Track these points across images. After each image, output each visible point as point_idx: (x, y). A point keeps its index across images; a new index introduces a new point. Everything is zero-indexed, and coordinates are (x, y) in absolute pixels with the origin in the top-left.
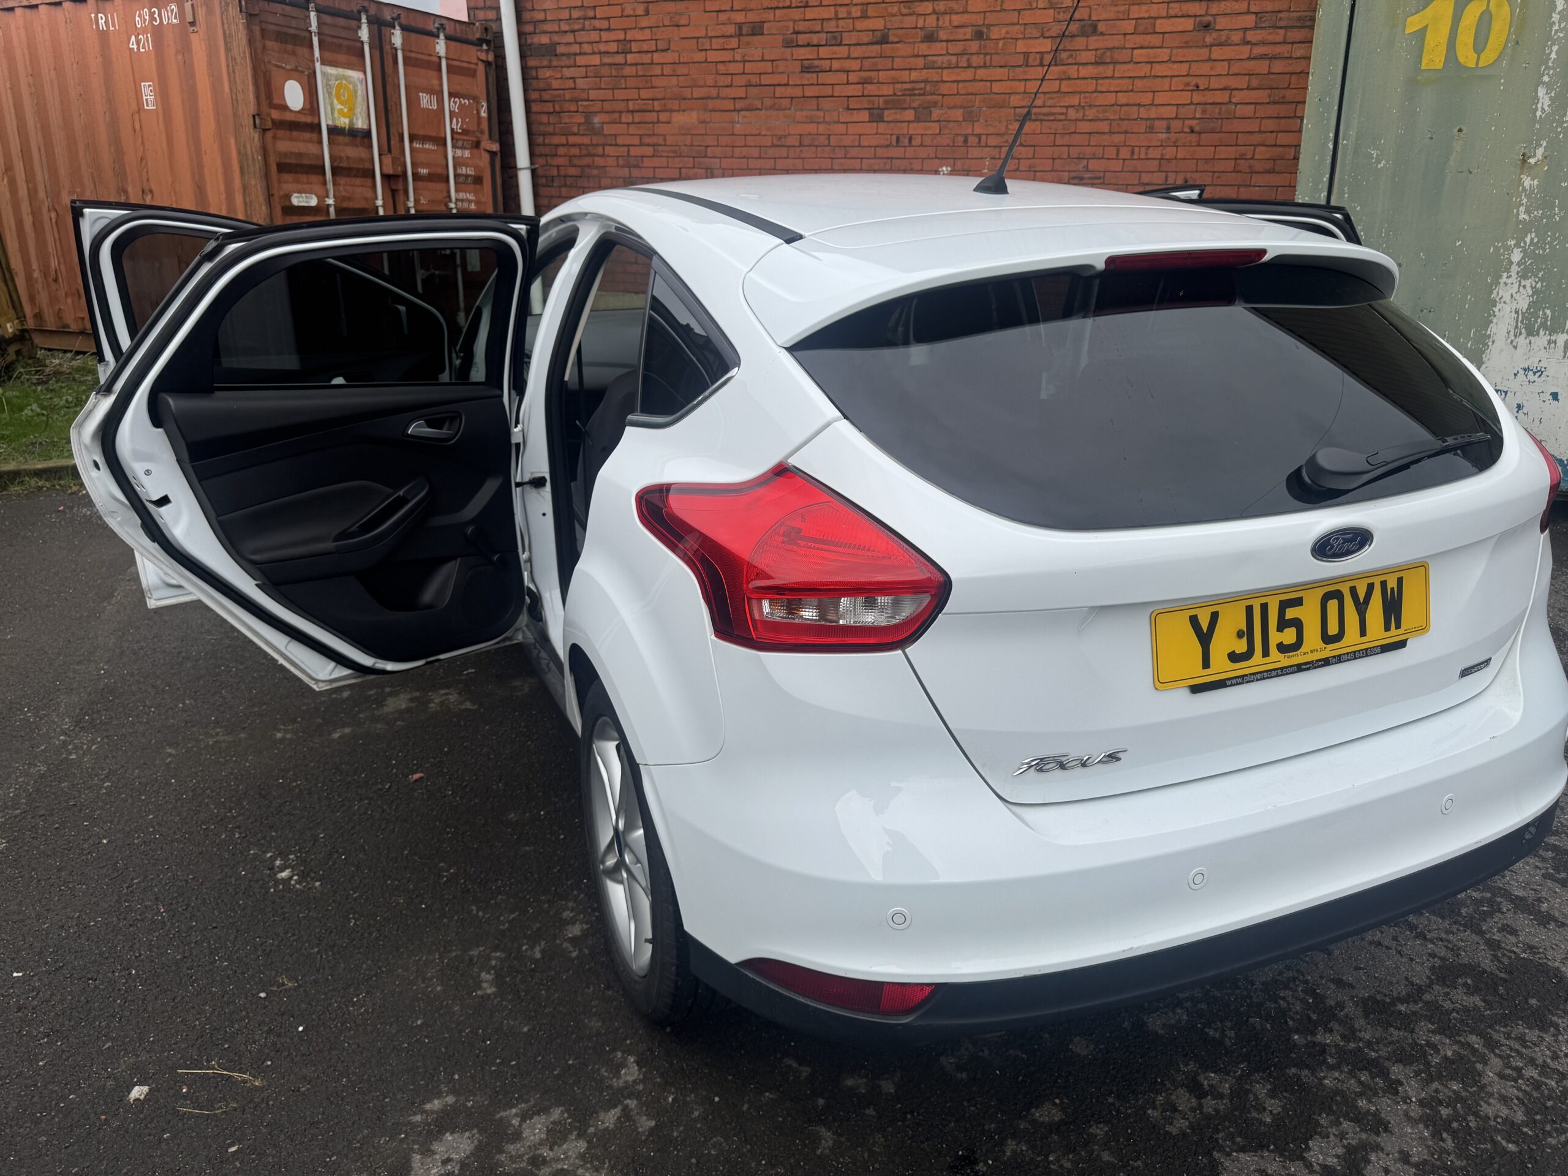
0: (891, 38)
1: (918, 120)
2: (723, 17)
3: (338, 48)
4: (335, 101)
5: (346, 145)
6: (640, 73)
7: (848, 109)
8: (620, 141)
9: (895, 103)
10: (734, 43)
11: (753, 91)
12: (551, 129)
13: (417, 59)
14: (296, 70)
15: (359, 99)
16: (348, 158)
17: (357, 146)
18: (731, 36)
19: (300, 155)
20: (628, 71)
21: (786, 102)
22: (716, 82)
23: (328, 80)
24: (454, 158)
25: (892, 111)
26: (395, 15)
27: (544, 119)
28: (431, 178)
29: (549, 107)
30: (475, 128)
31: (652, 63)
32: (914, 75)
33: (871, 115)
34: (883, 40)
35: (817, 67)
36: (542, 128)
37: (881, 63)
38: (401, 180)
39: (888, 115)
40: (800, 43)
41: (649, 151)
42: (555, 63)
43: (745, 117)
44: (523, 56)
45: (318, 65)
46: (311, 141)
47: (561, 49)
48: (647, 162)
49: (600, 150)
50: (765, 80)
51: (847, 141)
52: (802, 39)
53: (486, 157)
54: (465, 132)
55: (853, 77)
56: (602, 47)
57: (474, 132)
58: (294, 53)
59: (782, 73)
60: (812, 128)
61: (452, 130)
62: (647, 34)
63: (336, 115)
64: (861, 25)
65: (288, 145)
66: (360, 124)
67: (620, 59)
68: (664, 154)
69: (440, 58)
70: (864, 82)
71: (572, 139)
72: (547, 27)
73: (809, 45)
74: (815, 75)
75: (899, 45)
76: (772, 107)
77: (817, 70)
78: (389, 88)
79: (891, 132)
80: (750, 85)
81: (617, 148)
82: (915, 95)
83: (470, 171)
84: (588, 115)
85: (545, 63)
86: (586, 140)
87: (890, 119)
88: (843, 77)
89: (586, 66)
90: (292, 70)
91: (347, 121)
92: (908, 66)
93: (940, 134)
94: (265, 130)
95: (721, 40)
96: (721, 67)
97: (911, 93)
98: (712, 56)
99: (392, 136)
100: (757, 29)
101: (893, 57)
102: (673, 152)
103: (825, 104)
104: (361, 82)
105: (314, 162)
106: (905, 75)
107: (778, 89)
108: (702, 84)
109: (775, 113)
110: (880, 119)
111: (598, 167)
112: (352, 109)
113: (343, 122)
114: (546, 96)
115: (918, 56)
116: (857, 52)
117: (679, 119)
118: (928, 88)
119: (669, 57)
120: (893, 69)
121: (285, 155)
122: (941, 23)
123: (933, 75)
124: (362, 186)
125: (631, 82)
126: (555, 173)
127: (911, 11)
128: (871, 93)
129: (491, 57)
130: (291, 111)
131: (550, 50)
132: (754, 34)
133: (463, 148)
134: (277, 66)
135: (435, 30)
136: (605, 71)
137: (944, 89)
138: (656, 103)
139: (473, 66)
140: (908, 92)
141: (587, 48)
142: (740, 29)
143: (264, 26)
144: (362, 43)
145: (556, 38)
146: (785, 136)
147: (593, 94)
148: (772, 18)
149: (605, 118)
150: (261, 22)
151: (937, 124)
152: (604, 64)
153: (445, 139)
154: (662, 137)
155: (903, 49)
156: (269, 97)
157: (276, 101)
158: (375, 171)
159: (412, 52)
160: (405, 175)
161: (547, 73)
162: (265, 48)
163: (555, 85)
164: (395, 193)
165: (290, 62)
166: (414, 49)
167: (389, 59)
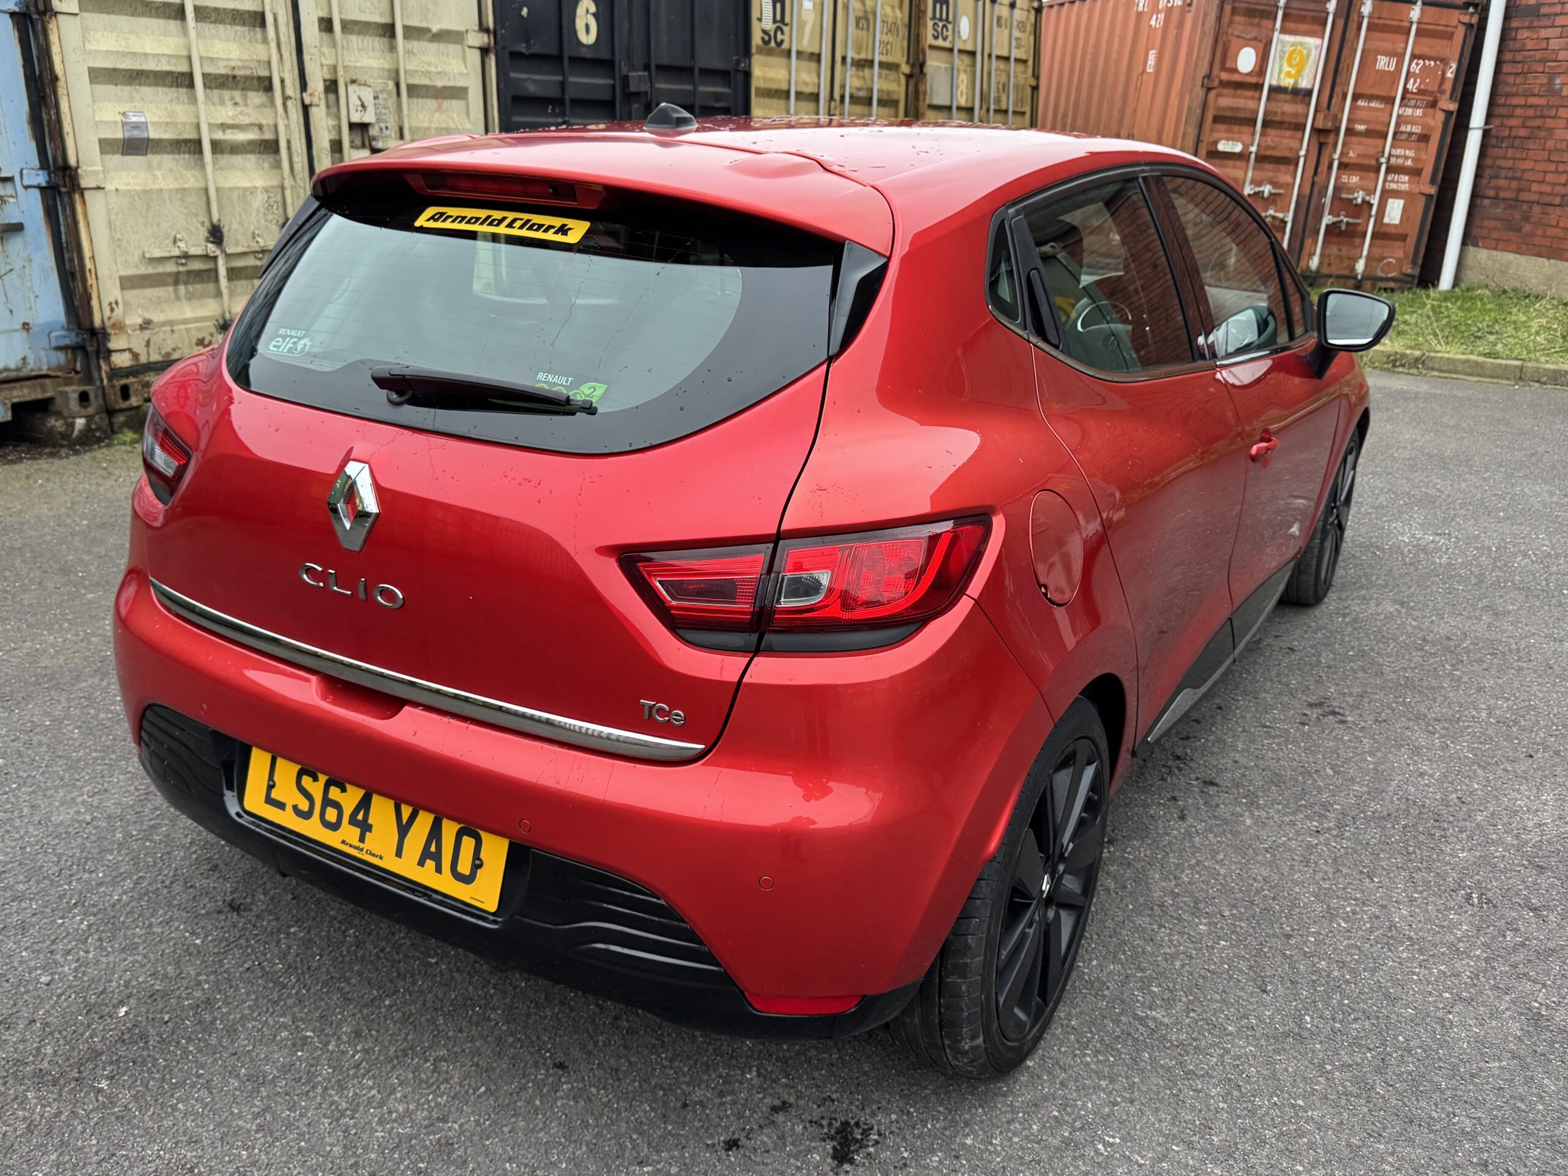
3: (1302, 19)
4: (1285, 64)
5: (1286, 101)
12: (1514, 89)
13: (1384, 25)
14: (1255, 39)
15: (1311, 62)
16: (1283, 113)
17: (1296, 103)
19: (1238, 109)
23: (1284, 46)
24: (1399, 116)
27: (1511, 80)
28: (1368, 134)
29: (1518, 68)
30: (1436, 89)
36: (1507, 89)
38: (1333, 134)
42: (1535, 24)
44: (1506, 19)
45: (1276, 34)
46: (1252, 98)
47: (1544, 10)
49: (1553, 112)
53: (1441, 116)
54: (1421, 92)
57: (1432, 92)
58: (1259, 25)
61: (1405, 90)
63: (1282, 76)
65: (1226, 101)
66: (1304, 84)
69: (1412, 23)
71: (1532, 100)
78: (1345, 52)
83: (1417, 129)
84: (1552, 76)
85: (1527, 24)
86: (1542, 101)
89: (1563, 26)
90: (1251, 39)
91: (1292, 81)
94: (1209, 89)
99: (1334, 97)
104: (1316, 48)
105: (1248, 116)
111: (1548, 129)
112: (1300, 72)
113: (1288, 82)
114: (1519, 57)
121: (1224, 109)
124: (1291, 137)
126: (1506, 134)
129: (1475, 20)
130: (1240, 73)
131: (1534, 12)
133: (1416, 107)
134: (1238, 37)
139: (1450, 29)
141: (1567, 8)
144: (1327, 13)
149: (1566, 79)
153: (1394, 99)
156: (1223, 61)
157: (1229, 65)
158: (1305, 125)
159: (1379, 18)
160: (1338, 129)
161: (1524, 34)
162: (1231, 22)
163: (1530, 45)
164: (1321, 145)
165: (1253, 32)
166: (1383, 16)
167: (1352, 27)
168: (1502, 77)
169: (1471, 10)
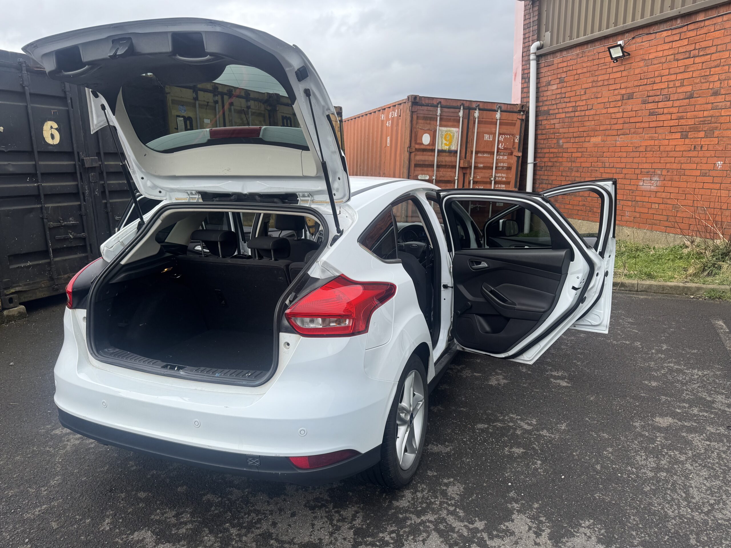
0: (695, 95)
1: (706, 137)
2: (616, 92)
3: (449, 120)
4: (444, 140)
5: (446, 156)
6: (580, 120)
7: (670, 132)
8: (569, 150)
9: (695, 129)
10: (620, 103)
11: (626, 126)
12: (544, 146)
13: (485, 121)
14: (429, 130)
15: (455, 138)
16: (445, 161)
17: (451, 157)
18: (619, 101)
19: (425, 161)
20: (575, 119)
21: (640, 130)
22: (610, 122)
23: (442, 132)
24: (497, 159)
25: (693, 132)
26: (477, 105)
27: (542, 142)
28: (484, 168)
29: (544, 137)
30: (511, 147)
31: (585, 115)
32: (706, 113)
33: (682, 135)
34: (691, 97)
35: (657, 112)
36: (541, 146)
37: (689, 108)
38: (469, 169)
39: (690, 135)
40: (649, 101)
41: (579, 155)
42: (548, 118)
43: (621, 138)
44: (537, 116)
45: (438, 127)
46: (431, 155)
47: (551, 112)
48: (579, 160)
49: (561, 155)
50: (632, 120)
51: (668, 148)
52: (651, 99)
53: (516, 158)
54: (505, 149)
55: (674, 116)
56: (566, 110)
57: (510, 149)
58: (430, 124)
59: (640, 116)
60: (652, 142)
61: (498, 148)
62: (584, 103)
63: (443, 145)
64: (680, 90)
65: (420, 157)
66: (453, 148)
67: (572, 114)
68: (586, 156)
69: (497, 120)
70: (679, 118)
71: (552, 150)
72: (548, 103)
73: (653, 102)
74: (655, 116)
75: (699, 99)
76: (634, 133)
77: (656, 114)
78: (470, 134)
79: (691, 144)
80: (625, 123)
81: (567, 154)
82: (705, 124)
83: (505, 165)
84: (558, 139)
85: (545, 118)
86: (556, 150)
87: (691, 137)
88: (669, 117)
89: (559, 118)
90: (427, 130)
91: (448, 147)
92: (703, 109)
93: (718, 144)
94: (411, 153)
95: (614, 103)
96: (613, 116)
97: (703, 123)
98: (610, 110)
99: (467, 152)
100: (630, 97)
101: (695, 105)
102: (589, 155)
103: (659, 130)
104: (457, 132)
105: (430, 163)
106: (701, 114)
107: (637, 124)
108: (604, 124)
109: (635, 136)
110: (686, 137)
111: (560, 162)
112: (451, 143)
113: (446, 148)
114: (544, 132)
115: (709, 103)
116: (677, 104)
117: (594, 140)
118: (713, 120)
119: (592, 112)
120: (694, 111)
121: (419, 161)
122: (722, 85)
123: (716, 113)
124: (450, 172)
125: (576, 124)
126: (543, 165)
127: (706, 80)
128: (682, 124)
129: (524, 117)
130: (424, 145)
131: (547, 113)
132: (629, 99)
133: (504, 155)
134: (421, 129)
135: (496, 109)
136: (566, 120)
137: (722, 120)
138: (585, 133)
139: (514, 122)
140: (702, 123)
141: (561, 111)
142: (623, 97)
143: (418, 115)
144: (460, 117)
145: (550, 107)
146: (639, 147)
147: (561, 130)
148: (637, 90)
149: (565, 140)
150: (417, 114)
151: (717, 139)
152: (566, 117)
153: (494, 152)
154: (586, 149)
155: (701, 100)
156: (416, 140)
157: (418, 142)
158: (456, 165)
159: (483, 118)
160: (471, 167)
161: (544, 122)
162: (417, 123)
163: (547, 127)
164: (464, 174)
165: (427, 127)
166: (484, 117)
167: (471, 122)
168: (538, 141)
169: (522, 113)
